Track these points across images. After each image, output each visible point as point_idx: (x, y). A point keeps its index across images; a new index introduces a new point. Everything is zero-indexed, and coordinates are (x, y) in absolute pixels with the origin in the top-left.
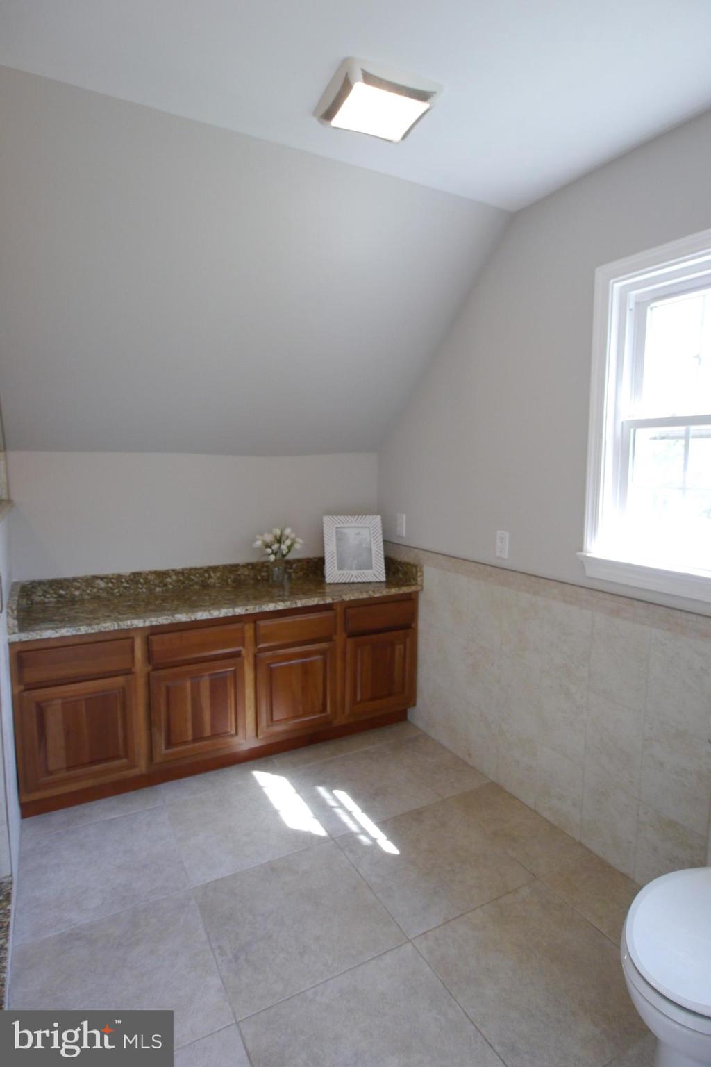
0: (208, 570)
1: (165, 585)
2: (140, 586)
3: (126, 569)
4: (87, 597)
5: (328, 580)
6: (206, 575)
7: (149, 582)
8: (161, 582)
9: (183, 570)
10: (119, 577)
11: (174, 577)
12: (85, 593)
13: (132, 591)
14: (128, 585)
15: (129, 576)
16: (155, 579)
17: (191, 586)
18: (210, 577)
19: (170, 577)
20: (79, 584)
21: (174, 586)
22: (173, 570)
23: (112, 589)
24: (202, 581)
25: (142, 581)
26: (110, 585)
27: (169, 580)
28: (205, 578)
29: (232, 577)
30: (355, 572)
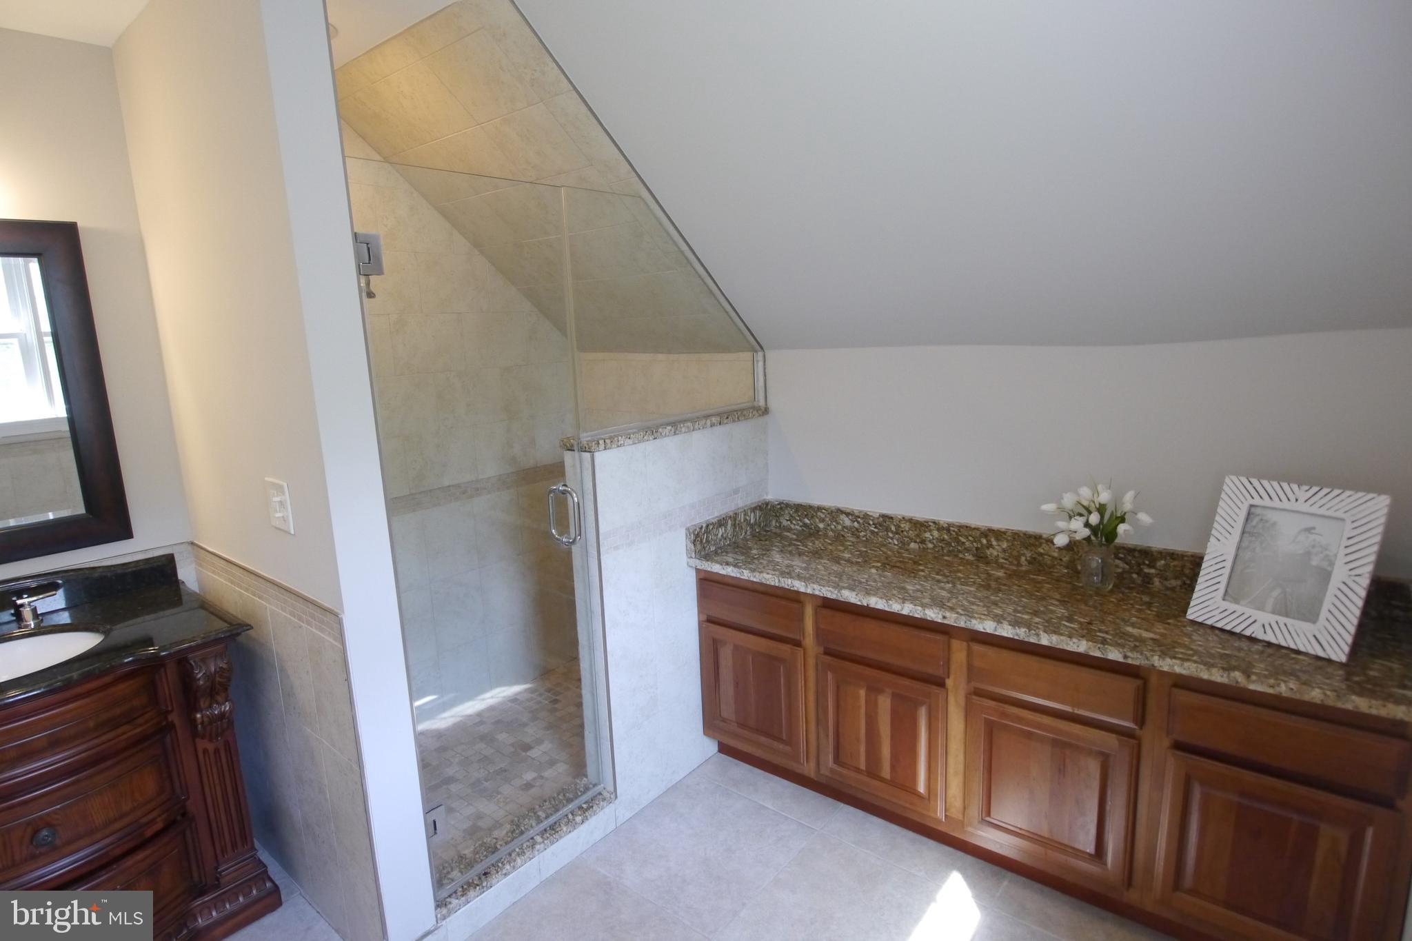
0: (989, 533)
1: (923, 542)
2: (891, 535)
3: (875, 507)
4: (831, 534)
5: (1194, 612)
6: (984, 541)
7: (902, 531)
8: (918, 536)
9: (950, 525)
10: (866, 516)
11: (936, 533)
12: (829, 528)
13: (880, 539)
14: (876, 530)
15: (878, 518)
16: (910, 529)
17: (959, 551)
18: (990, 546)
19: (930, 531)
20: (823, 516)
21: (935, 547)
22: (934, 523)
23: (857, 529)
24: (977, 549)
25: (893, 528)
26: (856, 524)
27: (928, 535)
28: (982, 545)
29: (1028, 554)
30: (1265, 617)
